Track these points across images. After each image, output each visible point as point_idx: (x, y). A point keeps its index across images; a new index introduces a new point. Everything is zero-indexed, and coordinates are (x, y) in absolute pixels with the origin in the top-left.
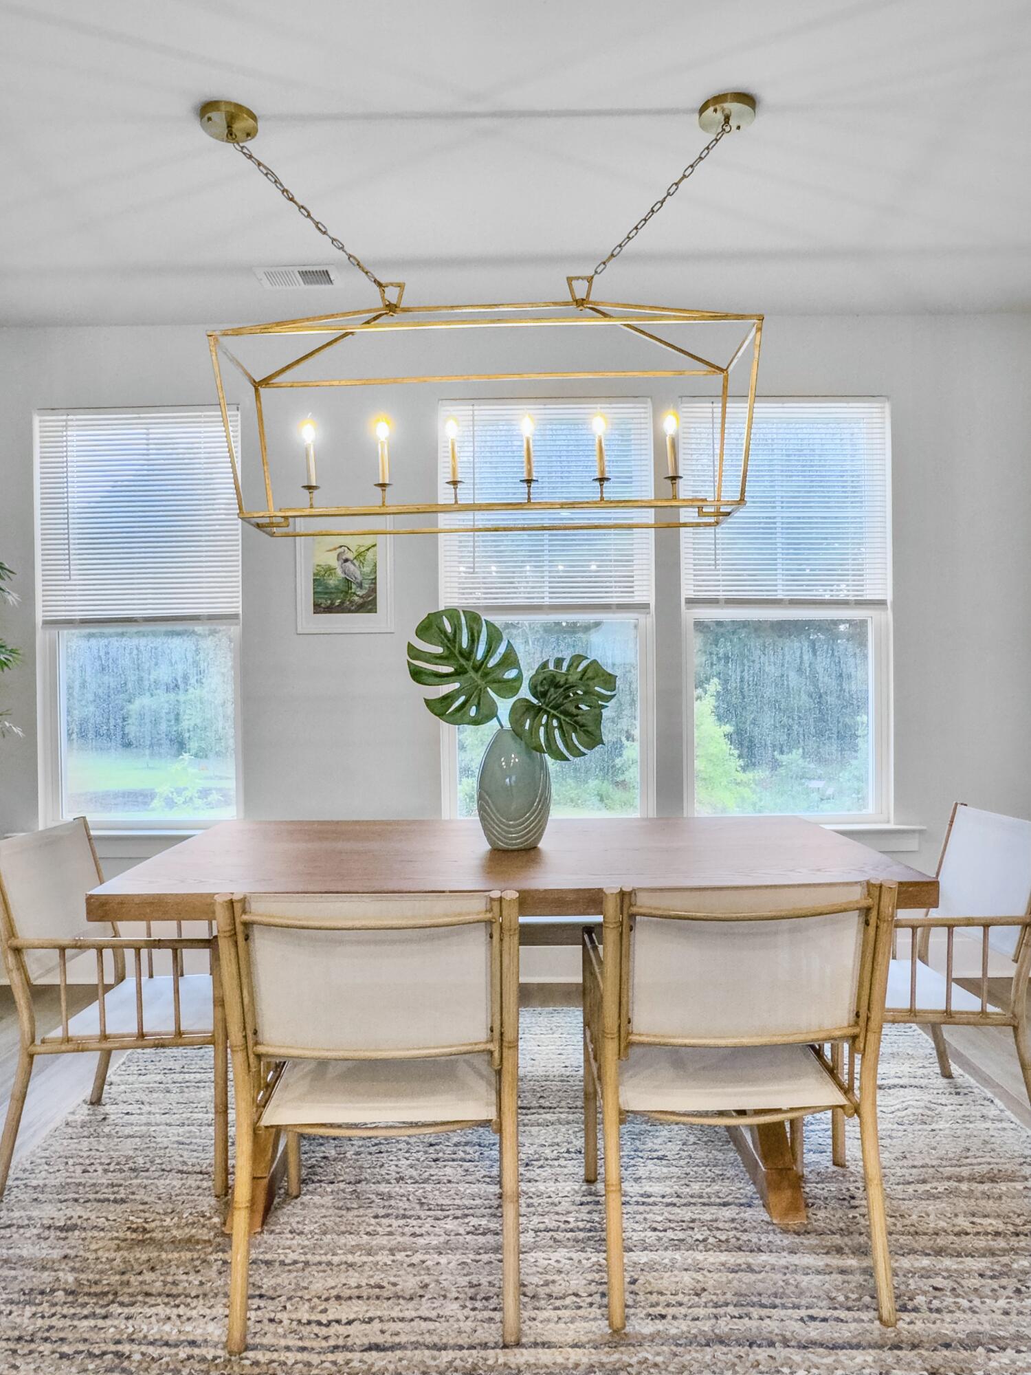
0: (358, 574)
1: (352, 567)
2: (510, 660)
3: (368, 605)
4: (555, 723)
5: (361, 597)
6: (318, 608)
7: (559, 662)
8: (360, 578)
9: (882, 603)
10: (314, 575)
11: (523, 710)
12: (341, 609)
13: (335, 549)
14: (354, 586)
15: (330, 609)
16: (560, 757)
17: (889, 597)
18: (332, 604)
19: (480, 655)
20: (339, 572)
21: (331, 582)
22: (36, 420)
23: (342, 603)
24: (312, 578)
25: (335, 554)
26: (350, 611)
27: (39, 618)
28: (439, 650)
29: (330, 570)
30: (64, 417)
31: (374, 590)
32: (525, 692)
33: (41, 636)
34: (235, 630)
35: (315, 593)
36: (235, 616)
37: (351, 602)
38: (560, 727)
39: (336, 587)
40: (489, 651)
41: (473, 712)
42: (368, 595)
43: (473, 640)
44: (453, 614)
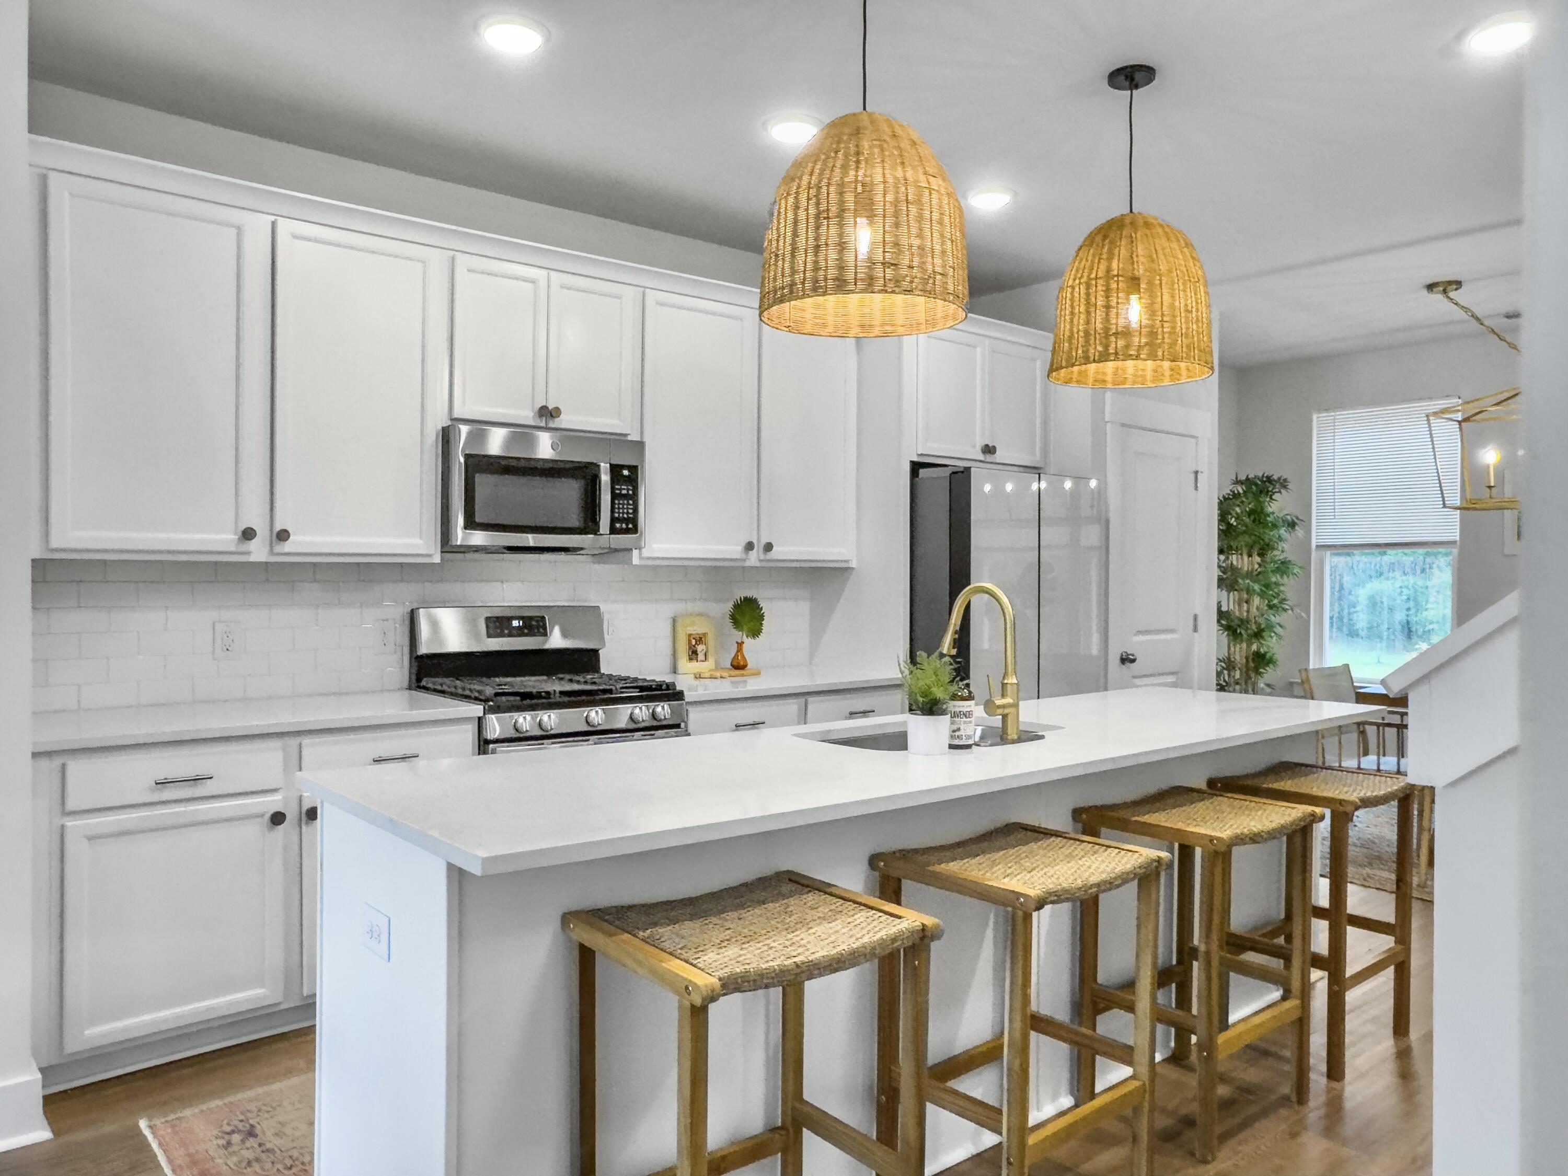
22: (1315, 417)
27: (1314, 543)
30: (1333, 414)
33: (1314, 555)
34: (1455, 551)
36: (1455, 542)
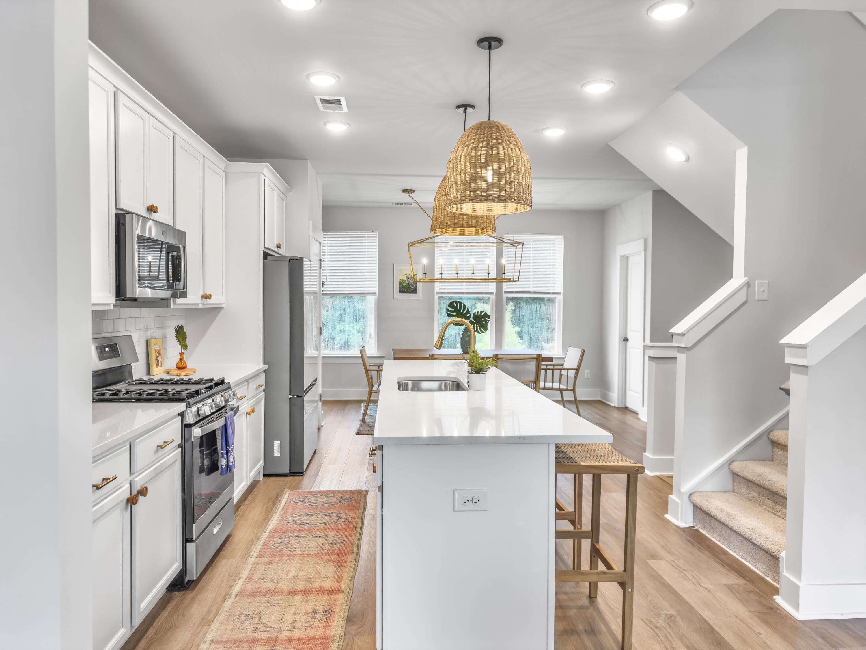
0: (412, 282)
1: (410, 280)
2: (468, 312)
3: (415, 291)
4: (478, 326)
5: (413, 289)
6: (400, 292)
7: (478, 312)
8: (412, 284)
10: (399, 282)
11: (471, 323)
12: (407, 292)
13: (405, 275)
14: (411, 286)
15: (404, 292)
16: (479, 333)
17: (562, 292)
18: (404, 290)
19: (461, 311)
20: (406, 281)
21: (404, 284)
23: (407, 290)
24: (399, 283)
25: (405, 276)
26: (409, 293)
28: (453, 310)
29: (404, 281)
31: (416, 287)
32: (471, 319)
34: (375, 297)
35: (399, 287)
36: (375, 293)
37: (410, 290)
38: (479, 327)
39: (406, 286)
40: (464, 310)
41: (460, 323)
42: (415, 288)
43: (460, 308)
44: (456, 302)
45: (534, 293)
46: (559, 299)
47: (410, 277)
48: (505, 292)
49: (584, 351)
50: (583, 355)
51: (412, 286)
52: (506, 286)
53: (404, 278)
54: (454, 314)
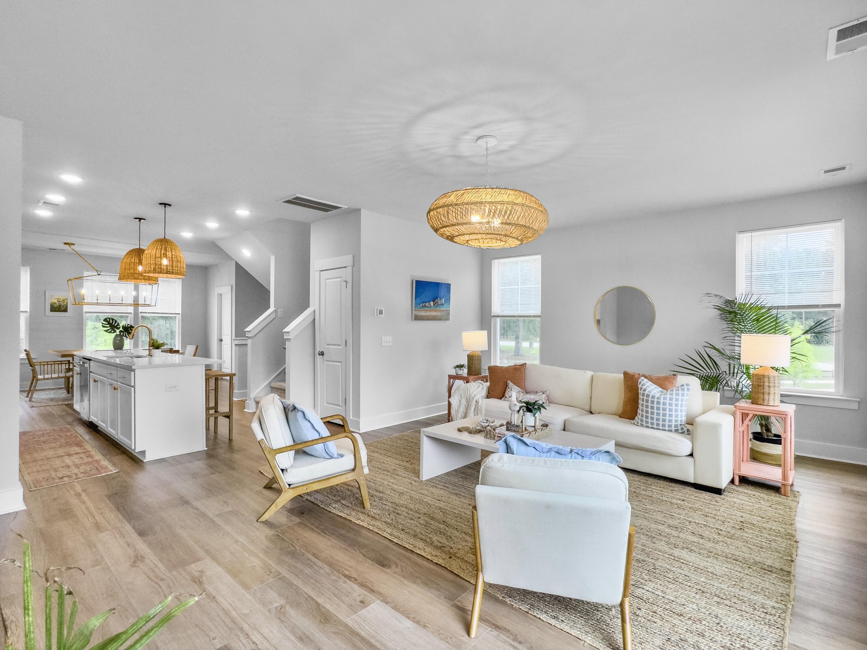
0: (63, 304)
1: (61, 303)
2: (118, 324)
3: (65, 310)
4: (126, 333)
5: (63, 309)
6: (51, 311)
7: (125, 325)
9: (179, 314)
10: (51, 304)
11: (121, 332)
12: (58, 311)
13: (57, 299)
14: (61, 307)
15: (55, 311)
16: (127, 337)
17: (180, 313)
19: (113, 324)
20: (58, 303)
21: (55, 306)
26: (60, 312)
28: (107, 323)
29: (55, 303)
31: (67, 308)
32: (121, 329)
34: (28, 314)
35: (51, 308)
37: (61, 310)
39: (57, 307)
40: (115, 323)
41: (112, 331)
43: (113, 322)
44: (109, 318)
45: (162, 313)
46: (179, 317)
47: (60, 300)
48: (141, 312)
49: (198, 346)
50: (197, 349)
51: (63, 307)
52: (141, 309)
53: (56, 301)
54: (109, 326)
